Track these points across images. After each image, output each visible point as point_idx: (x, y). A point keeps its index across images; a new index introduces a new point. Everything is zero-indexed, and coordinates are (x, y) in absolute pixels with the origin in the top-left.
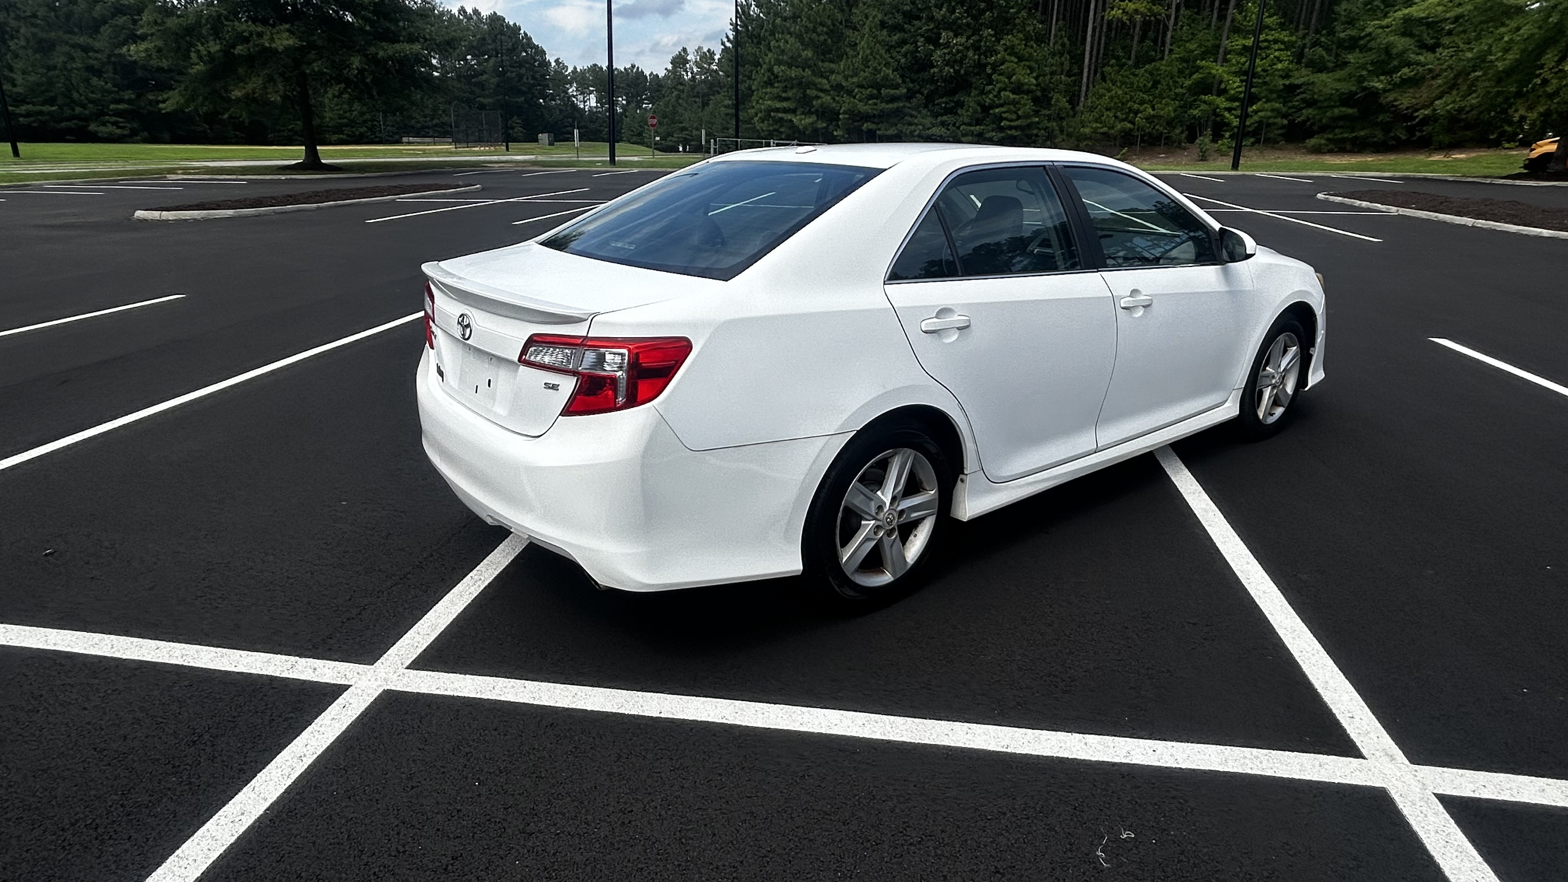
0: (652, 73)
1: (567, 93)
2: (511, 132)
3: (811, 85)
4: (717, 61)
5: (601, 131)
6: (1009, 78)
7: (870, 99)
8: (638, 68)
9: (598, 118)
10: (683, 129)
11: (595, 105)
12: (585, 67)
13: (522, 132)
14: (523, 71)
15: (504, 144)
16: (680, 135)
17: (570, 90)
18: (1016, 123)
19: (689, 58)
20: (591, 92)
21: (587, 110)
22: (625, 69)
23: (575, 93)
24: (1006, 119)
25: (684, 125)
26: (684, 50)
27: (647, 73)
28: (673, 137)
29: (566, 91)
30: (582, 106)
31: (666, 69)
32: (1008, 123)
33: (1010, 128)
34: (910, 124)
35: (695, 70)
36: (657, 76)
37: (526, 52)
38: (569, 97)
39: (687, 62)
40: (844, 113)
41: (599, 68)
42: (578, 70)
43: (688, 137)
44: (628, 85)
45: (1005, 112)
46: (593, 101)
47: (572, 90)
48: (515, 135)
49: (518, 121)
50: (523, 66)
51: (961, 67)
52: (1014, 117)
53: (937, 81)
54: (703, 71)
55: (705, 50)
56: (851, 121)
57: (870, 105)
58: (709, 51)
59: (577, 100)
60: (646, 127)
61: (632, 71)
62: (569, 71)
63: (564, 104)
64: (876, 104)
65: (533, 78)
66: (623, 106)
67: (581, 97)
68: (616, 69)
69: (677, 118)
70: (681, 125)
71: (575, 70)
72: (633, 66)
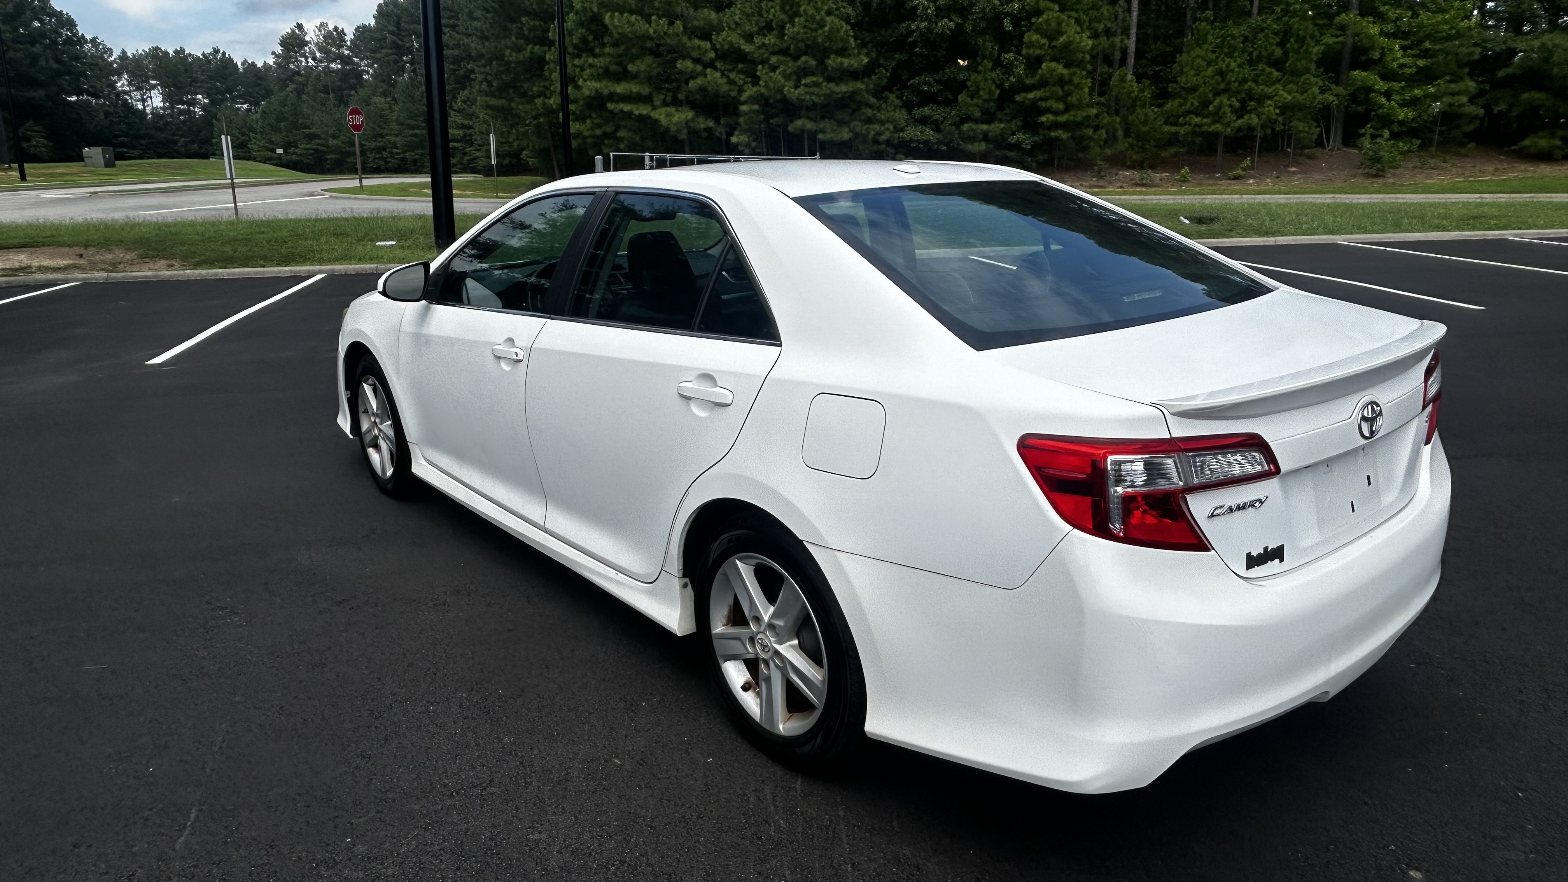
0: (246, 61)
1: (115, 88)
2: (25, 145)
3: (680, 53)
4: (348, 43)
5: (176, 143)
6: (1050, 39)
7: (806, 76)
8: (224, 53)
9: (167, 124)
10: (311, 137)
11: (161, 105)
12: (140, 52)
13: (45, 146)
14: (38, 49)
15: (15, 166)
16: (309, 146)
17: (119, 85)
18: (1063, 118)
19: (307, 38)
20: (154, 87)
21: (148, 111)
22: (203, 54)
23: (127, 89)
24: (1048, 110)
25: (314, 130)
26: (300, 26)
27: (238, 61)
28: (296, 147)
29: (112, 85)
30: (140, 107)
31: (273, 53)
32: (1051, 117)
33: (1056, 126)
34: (869, 121)
35: (318, 55)
36: (253, 65)
37: (41, 21)
38: (118, 95)
39: (306, 43)
40: (752, 100)
41: (162, 52)
42: (130, 55)
43: (321, 148)
44: (210, 78)
45: (1045, 99)
46: (157, 100)
47: (122, 84)
48: (32, 150)
49: (36, 129)
50: (39, 42)
51: (965, 19)
52: (1061, 106)
53: (914, 44)
54: (330, 57)
55: (331, 28)
56: (762, 117)
57: (806, 85)
58: (336, 29)
59: (131, 98)
60: (252, 135)
61: (216, 58)
62: (115, 56)
63: (111, 103)
64: (816, 85)
65: (57, 61)
66: (204, 107)
67: (137, 95)
68: (190, 55)
69: (300, 121)
70: (307, 131)
71: (123, 56)
72: (216, 51)
